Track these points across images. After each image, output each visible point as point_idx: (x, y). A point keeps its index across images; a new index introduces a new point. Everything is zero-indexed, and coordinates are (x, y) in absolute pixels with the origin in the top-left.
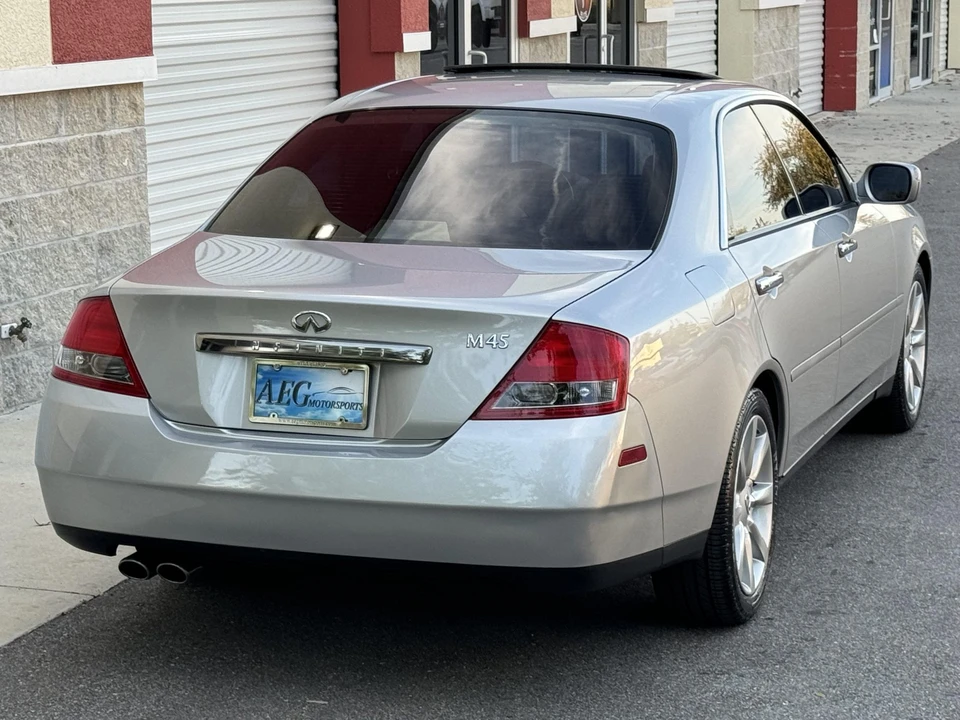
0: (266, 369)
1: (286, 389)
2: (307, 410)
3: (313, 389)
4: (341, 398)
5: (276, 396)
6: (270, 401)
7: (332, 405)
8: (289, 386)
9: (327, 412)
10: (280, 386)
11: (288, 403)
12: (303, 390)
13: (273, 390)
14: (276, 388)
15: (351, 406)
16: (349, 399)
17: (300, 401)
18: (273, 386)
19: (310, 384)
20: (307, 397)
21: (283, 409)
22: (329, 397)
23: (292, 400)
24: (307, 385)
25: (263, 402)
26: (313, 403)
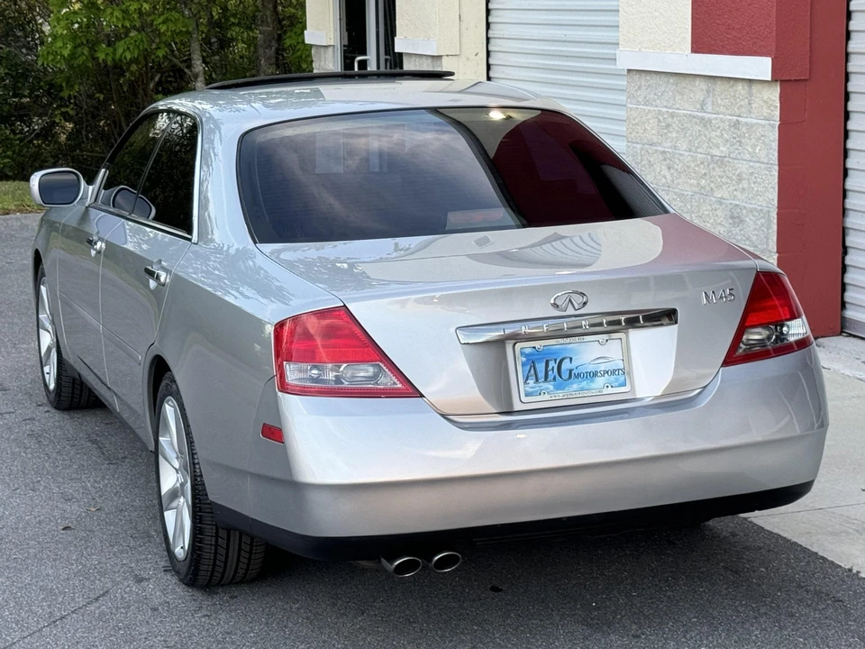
0: (528, 351)
1: (550, 367)
2: (572, 384)
3: (575, 363)
4: (603, 368)
5: (541, 375)
6: (537, 380)
7: (595, 374)
8: (552, 364)
9: (592, 381)
10: (544, 364)
11: (554, 379)
12: (566, 365)
13: (538, 370)
14: (541, 367)
15: (613, 372)
16: (609, 367)
17: (565, 375)
18: (537, 366)
19: (571, 359)
20: (571, 371)
21: (550, 386)
22: (591, 368)
23: (557, 376)
24: (568, 360)
25: (531, 382)
26: (579, 375)
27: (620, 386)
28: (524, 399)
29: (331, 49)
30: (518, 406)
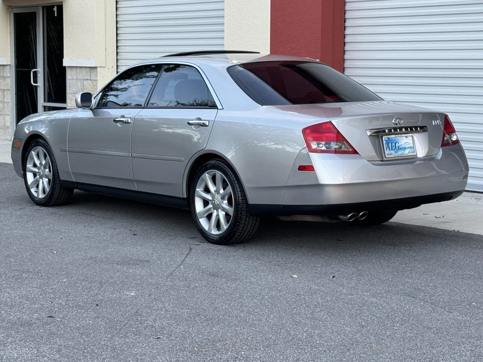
0: (386, 140)
2: (399, 151)
3: (400, 144)
4: (407, 146)
5: (390, 148)
6: (389, 150)
7: (405, 148)
8: (393, 144)
9: (405, 151)
11: (394, 150)
12: (397, 145)
14: (390, 145)
15: (410, 148)
16: (409, 146)
17: (397, 148)
19: (399, 142)
20: (399, 147)
21: (393, 152)
22: (404, 146)
23: (395, 148)
25: (388, 150)
26: (401, 149)
27: (413, 153)
28: (387, 156)
29: (8, 67)
30: (385, 159)
